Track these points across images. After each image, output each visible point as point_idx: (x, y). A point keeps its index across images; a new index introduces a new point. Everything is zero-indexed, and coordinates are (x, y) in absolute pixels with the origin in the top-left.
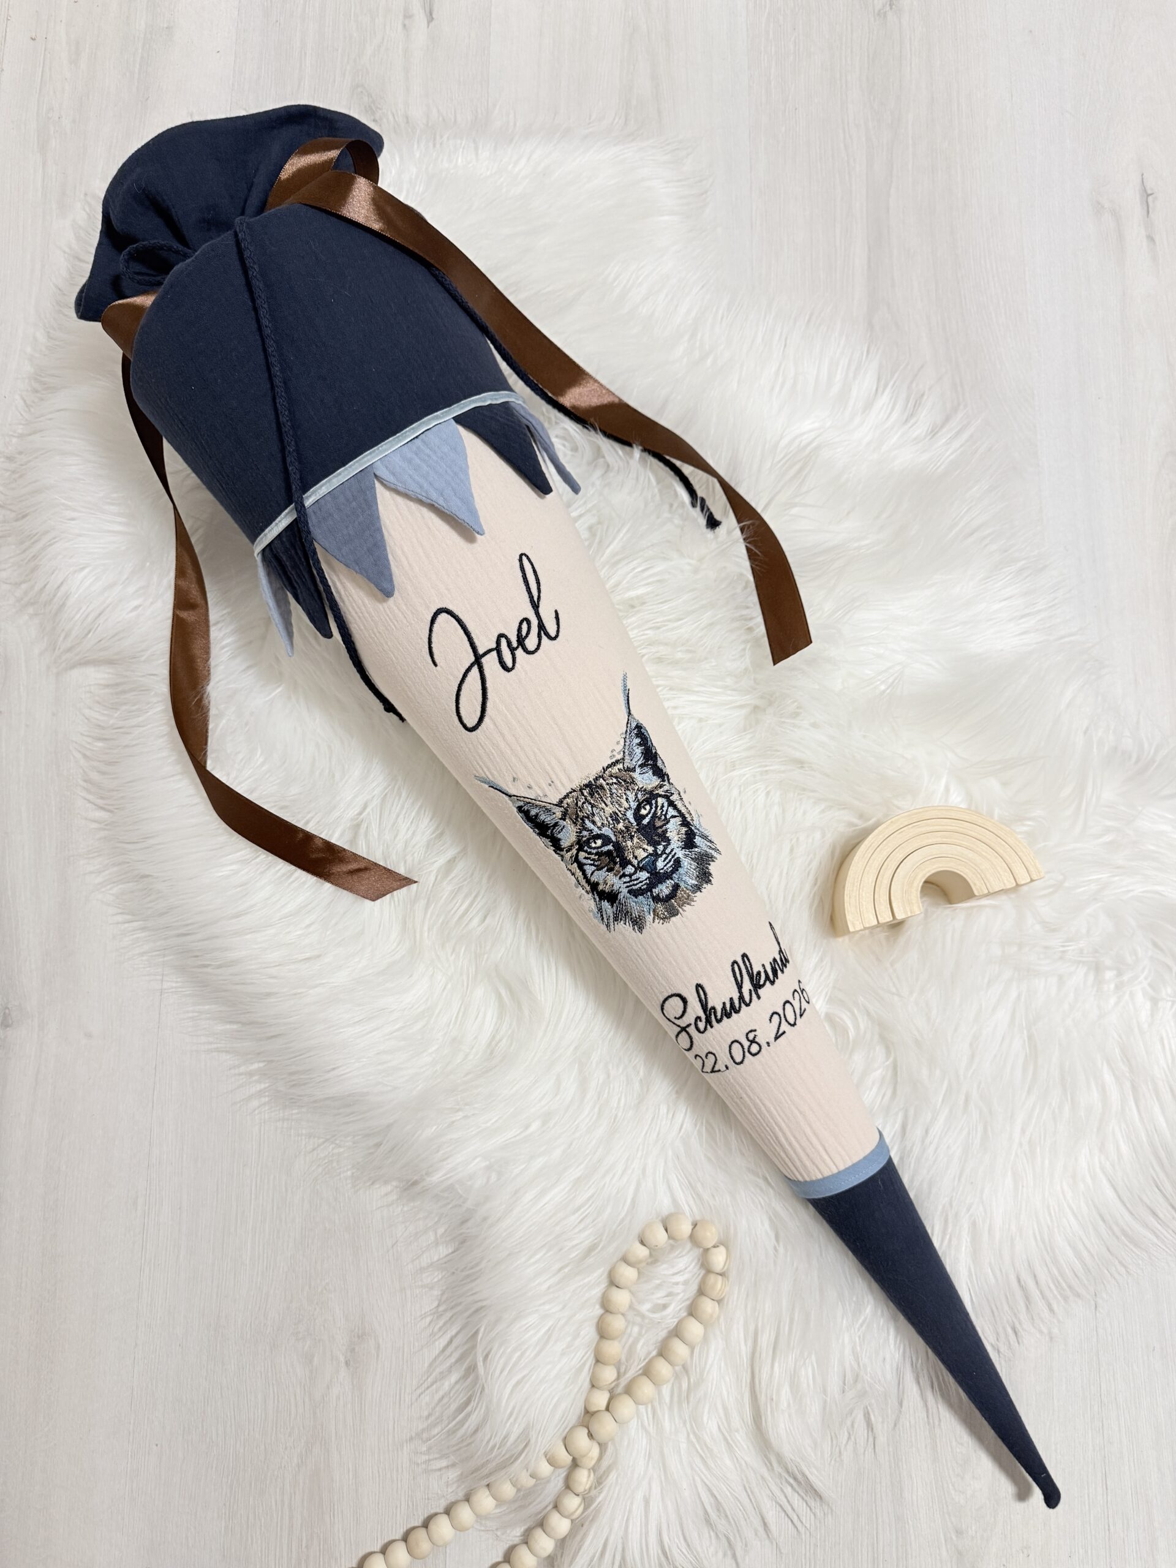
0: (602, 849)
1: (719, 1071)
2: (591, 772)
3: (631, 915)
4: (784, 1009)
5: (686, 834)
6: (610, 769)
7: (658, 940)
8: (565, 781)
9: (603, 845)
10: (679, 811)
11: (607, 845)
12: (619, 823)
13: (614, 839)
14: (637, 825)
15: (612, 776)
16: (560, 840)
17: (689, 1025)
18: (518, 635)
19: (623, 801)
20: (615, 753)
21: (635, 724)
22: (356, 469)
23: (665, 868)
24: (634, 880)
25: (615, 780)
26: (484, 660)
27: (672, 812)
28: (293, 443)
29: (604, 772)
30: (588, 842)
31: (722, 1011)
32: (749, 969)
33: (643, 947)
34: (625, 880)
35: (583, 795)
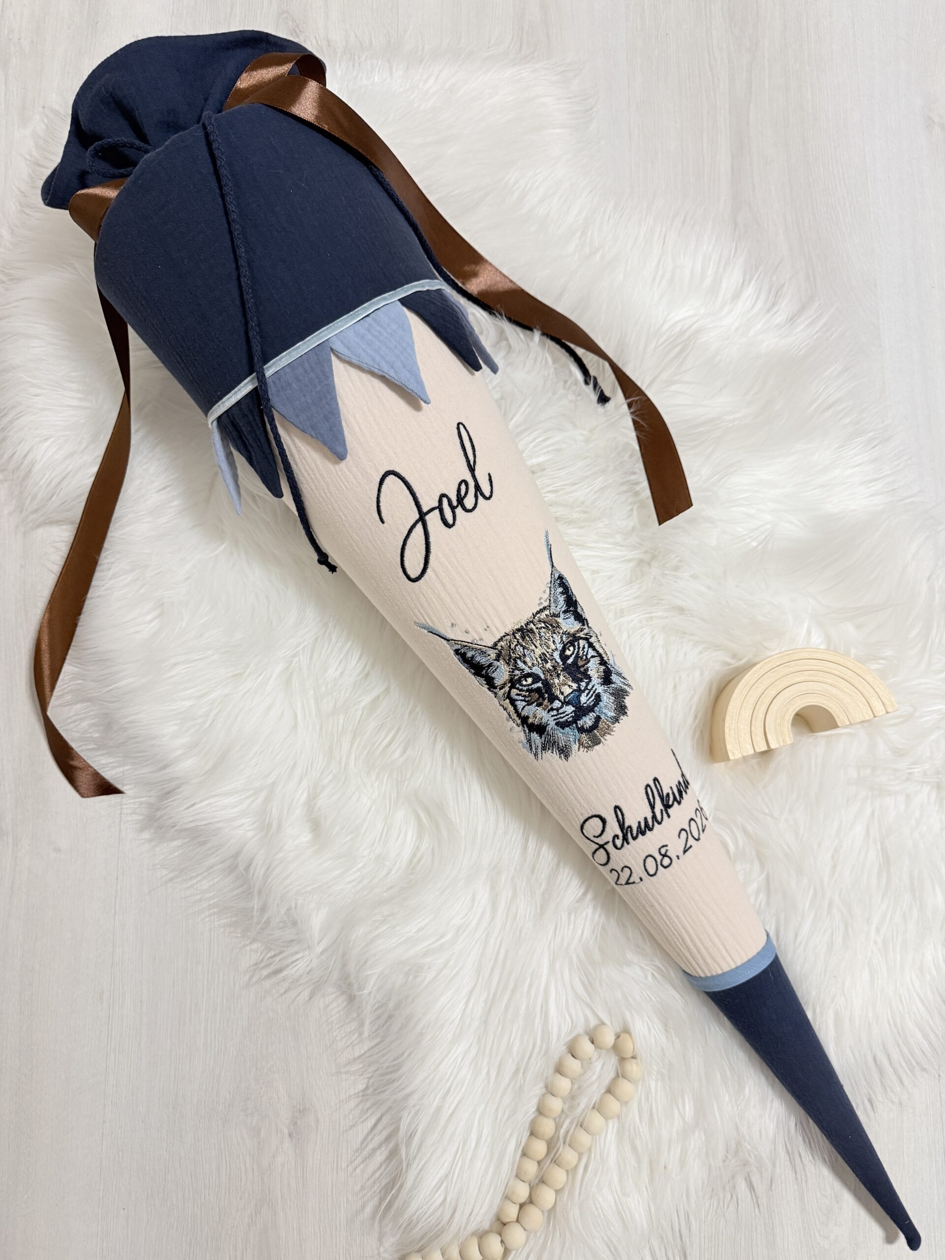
0: (533, 686)
1: (634, 883)
2: (521, 618)
3: (558, 744)
4: (690, 826)
5: (604, 672)
6: (539, 615)
7: (582, 767)
8: (499, 626)
9: (533, 683)
10: (598, 652)
11: (537, 682)
12: (547, 662)
13: (542, 677)
14: (563, 665)
15: (540, 621)
16: (493, 679)
17: (607, 843)
18: (457, 495)
19: (551, 643)
20: (542, 601)
21: (558, 575)
22: (315, 343)
23: (588, 702)
24: (561, 714)
25: (543, 625)
26: (427, 518)
27: (591, 652)
28: (255, 318)
29: (534, 618)
30: (519, 680)
31: (638, 828)
32: (660, 791)
33: (568, 773)
34: (552, 714)
35: (516, 638)
